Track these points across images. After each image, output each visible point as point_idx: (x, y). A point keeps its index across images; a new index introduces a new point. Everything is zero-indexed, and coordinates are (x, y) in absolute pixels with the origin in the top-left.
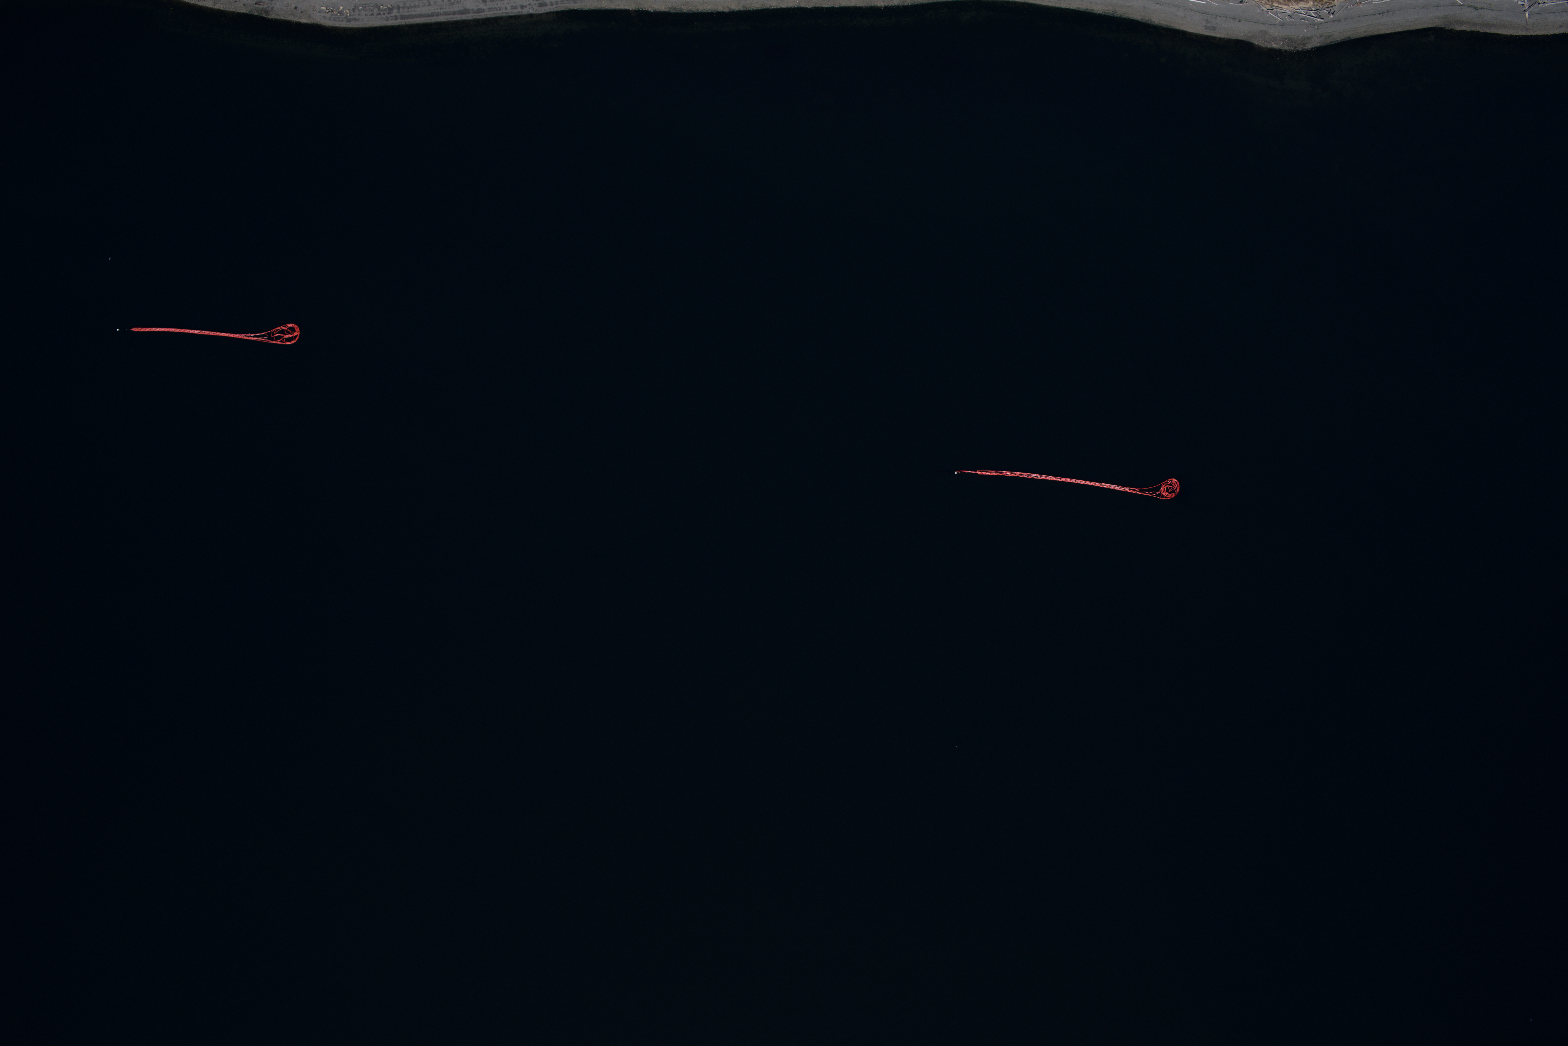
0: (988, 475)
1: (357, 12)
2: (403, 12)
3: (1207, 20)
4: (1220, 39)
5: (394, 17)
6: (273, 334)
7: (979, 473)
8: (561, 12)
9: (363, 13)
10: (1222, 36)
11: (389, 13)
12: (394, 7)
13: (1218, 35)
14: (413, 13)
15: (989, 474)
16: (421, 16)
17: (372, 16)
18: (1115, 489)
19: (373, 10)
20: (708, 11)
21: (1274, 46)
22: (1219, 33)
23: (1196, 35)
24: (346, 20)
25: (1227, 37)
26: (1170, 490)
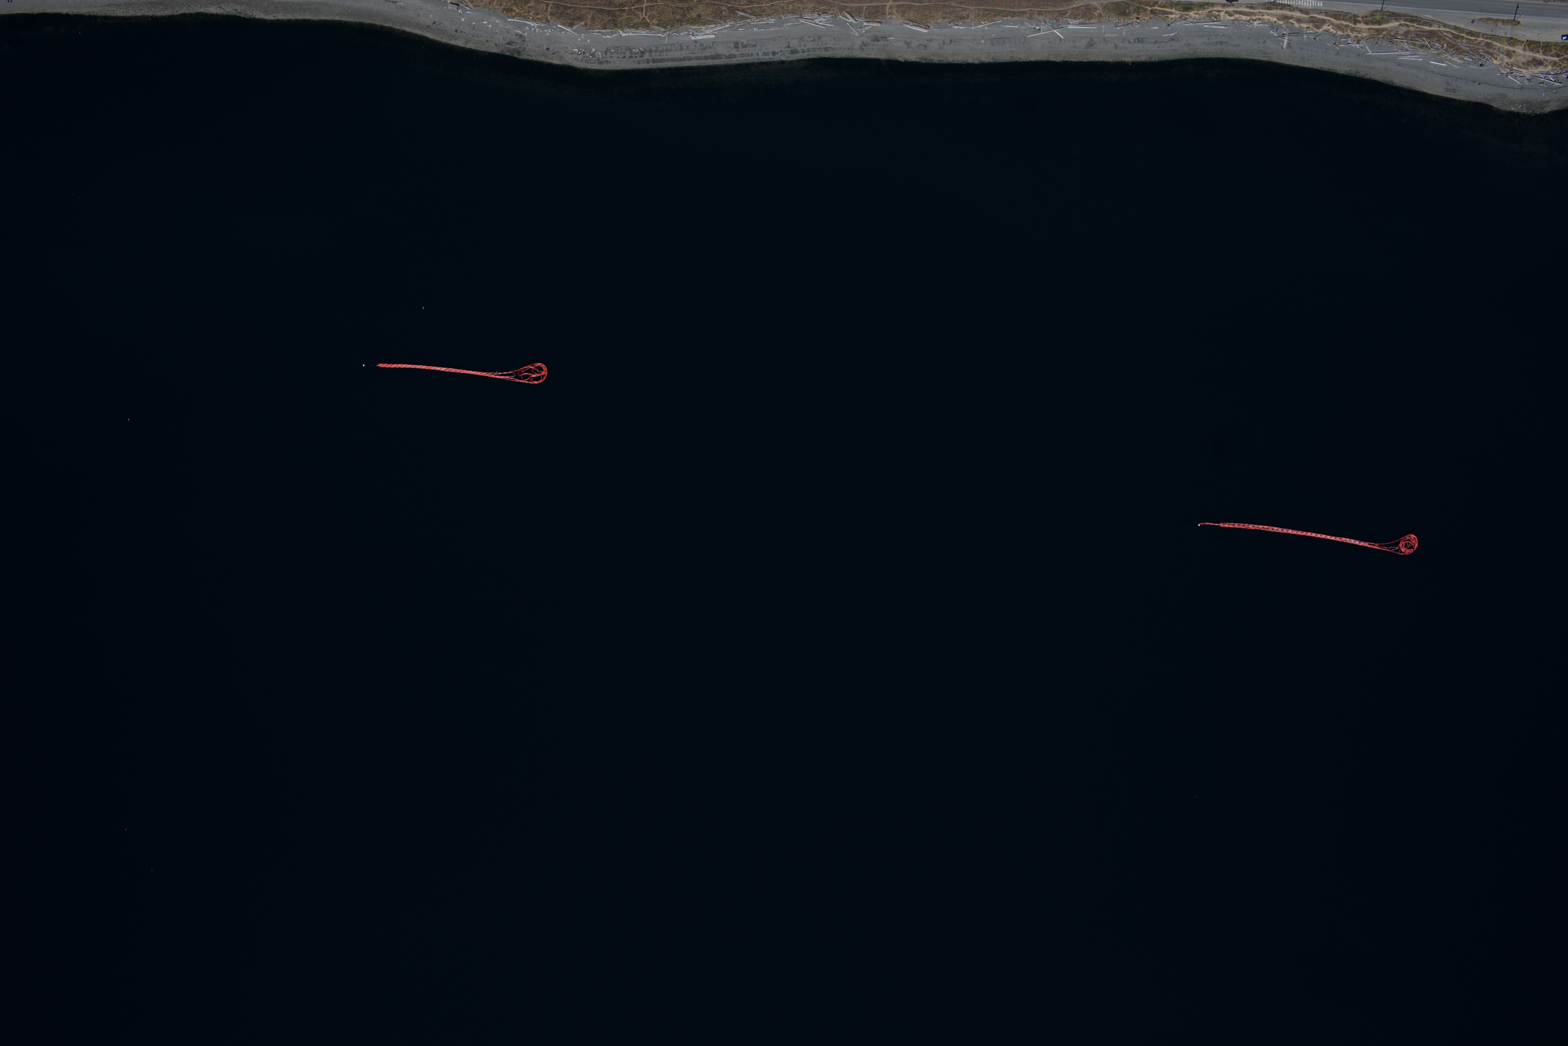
0: (1231, 528)
1: (609, 55)
2: (655, 56)
3: (1448, 82)
4: (1460, 101)
5: (646, 61)
6: (521, 373)
7: (1221, 525)
8: (813, 59)
9: (615, 55)
10: (1462, 98)
11: (640, 57)
12: (646, 50)
13: (1458, 98)
14: (665, 57)
15: (1232, 526)
16: (673, 60)
17: (624, 59)
18: (1355, 543)
19: (625, 53)
20: (958, 62)
21: (1513, 109)
22: (1459, 95)
23: (1437, 97)
24: (597, 62)
25: (1467, 99)
26: (1409, 546)
